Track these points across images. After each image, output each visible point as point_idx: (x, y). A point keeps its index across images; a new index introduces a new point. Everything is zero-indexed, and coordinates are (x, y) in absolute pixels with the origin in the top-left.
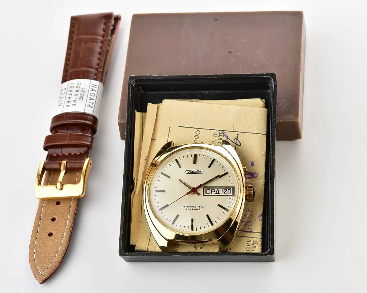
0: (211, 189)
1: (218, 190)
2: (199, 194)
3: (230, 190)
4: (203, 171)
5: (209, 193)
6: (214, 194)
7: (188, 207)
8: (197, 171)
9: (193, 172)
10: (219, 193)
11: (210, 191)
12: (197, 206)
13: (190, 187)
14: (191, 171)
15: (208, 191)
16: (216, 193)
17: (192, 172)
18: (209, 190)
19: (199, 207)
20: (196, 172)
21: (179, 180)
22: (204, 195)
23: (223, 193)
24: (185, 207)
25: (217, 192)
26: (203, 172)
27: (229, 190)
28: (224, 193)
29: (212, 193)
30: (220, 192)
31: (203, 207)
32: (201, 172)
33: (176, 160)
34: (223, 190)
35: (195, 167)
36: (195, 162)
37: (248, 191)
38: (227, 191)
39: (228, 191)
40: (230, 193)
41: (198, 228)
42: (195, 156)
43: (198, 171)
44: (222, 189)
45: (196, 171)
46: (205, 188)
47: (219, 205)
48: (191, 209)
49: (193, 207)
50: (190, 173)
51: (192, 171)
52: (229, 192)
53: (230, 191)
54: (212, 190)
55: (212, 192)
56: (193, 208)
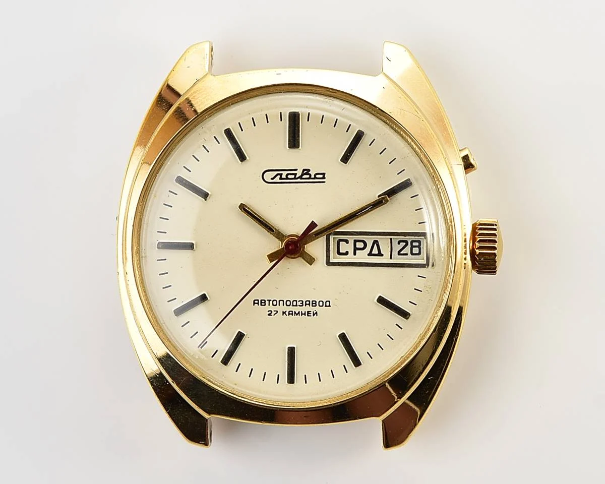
0: (351, 239)
1: (376, 242)
2: (310, 260)
3: (419, 242)
4: (324, 174)
5: (347, 253)
6: (362, 256)
7: (275, 303)
8: (302, 175)
9: (287, 178)
10: (380, 254)
11: (349, 247)
12: (308, 303)
13: (279, 235)
14: (281, 175)
15: (344, 247)
16: (370, 254)
17: (284, 176)
18: (347, 242)
19: (314, 304)
20: (301, 177)
21: (243, 207)
22: (329, 263)
23: (395, 253)
24: (263, 303)
25: (375, 251)
26: (324, 178)
27: (414, 244)
28: (399, 254)
29: (355, 254)
30: (385, 250)
31: (328, 304)
32: (315, 178)
33: (228, 133)
34: (395, 243)
35: (296, 160)
36: (294, 142)
37: (479, 241)
38: (409, 246)
39: (412, 247)
40: (419, 253)
41: (313, 379)
42: (294, 118)
43: (306, 174)
44: (391, 239)
45: (299, 174)
46: (332, 237)
47: (382, 301)
48: (284, 313)
49: (293, 303)
50: (277, 179)
51: (284, 174)
52: (416, 250)
53: (419, 247)
54: (355, 241)
55: (356, 249)
56: (291, 308)
